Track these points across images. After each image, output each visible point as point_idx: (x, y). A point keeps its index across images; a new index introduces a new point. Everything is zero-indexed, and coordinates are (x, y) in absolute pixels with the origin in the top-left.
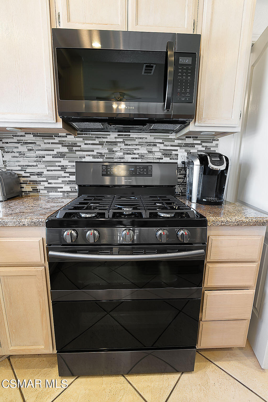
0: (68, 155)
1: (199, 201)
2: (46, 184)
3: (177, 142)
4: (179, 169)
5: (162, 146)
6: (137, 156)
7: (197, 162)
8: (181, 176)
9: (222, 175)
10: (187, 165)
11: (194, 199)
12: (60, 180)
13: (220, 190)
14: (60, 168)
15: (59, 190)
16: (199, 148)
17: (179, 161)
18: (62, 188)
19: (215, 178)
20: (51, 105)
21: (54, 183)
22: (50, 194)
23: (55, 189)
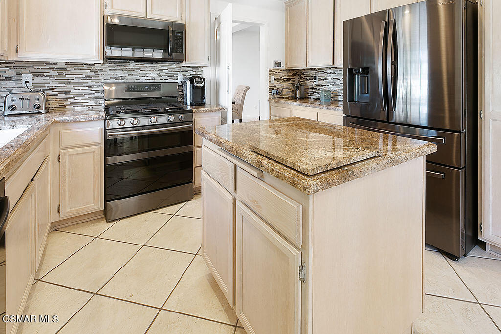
0: (94, 78)
1: (191, 104)
2: (73, 101)
3: (177, 69)
4: (179, 86)
5: (167, 72)
6: (150, 78)
7: (188, 82)
8: (180, 91)
9: (202, 89)
10: (183, 84)
11: (189, 103)
12: (86, 97)
13: (203, 98)
14: (87, 88)
15: (84, 104)
16: (190, 73)
17: (179, 81)
18: (87, 102)
19: (199, 91)
20: (97, 50)
21: (80, 99)
22: (76, 108)
23: (81, 104)
